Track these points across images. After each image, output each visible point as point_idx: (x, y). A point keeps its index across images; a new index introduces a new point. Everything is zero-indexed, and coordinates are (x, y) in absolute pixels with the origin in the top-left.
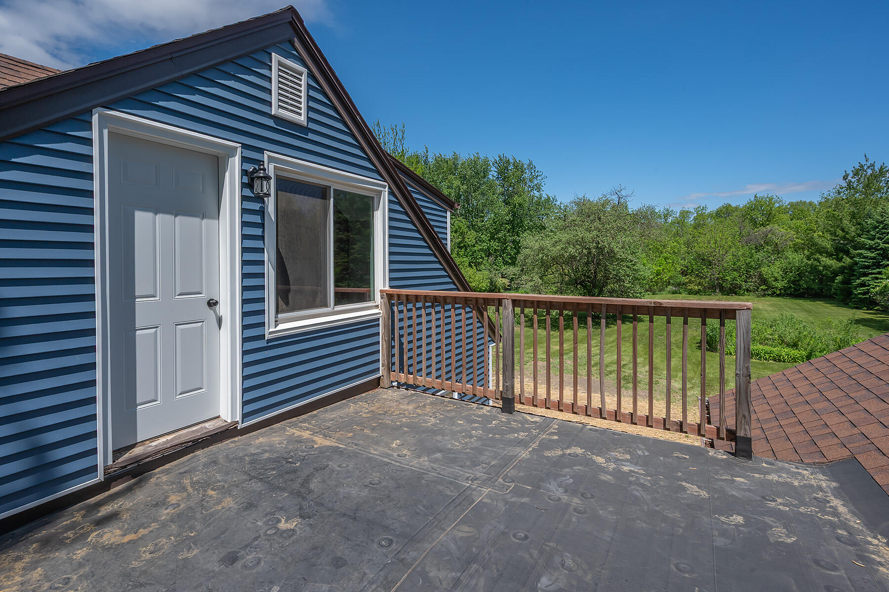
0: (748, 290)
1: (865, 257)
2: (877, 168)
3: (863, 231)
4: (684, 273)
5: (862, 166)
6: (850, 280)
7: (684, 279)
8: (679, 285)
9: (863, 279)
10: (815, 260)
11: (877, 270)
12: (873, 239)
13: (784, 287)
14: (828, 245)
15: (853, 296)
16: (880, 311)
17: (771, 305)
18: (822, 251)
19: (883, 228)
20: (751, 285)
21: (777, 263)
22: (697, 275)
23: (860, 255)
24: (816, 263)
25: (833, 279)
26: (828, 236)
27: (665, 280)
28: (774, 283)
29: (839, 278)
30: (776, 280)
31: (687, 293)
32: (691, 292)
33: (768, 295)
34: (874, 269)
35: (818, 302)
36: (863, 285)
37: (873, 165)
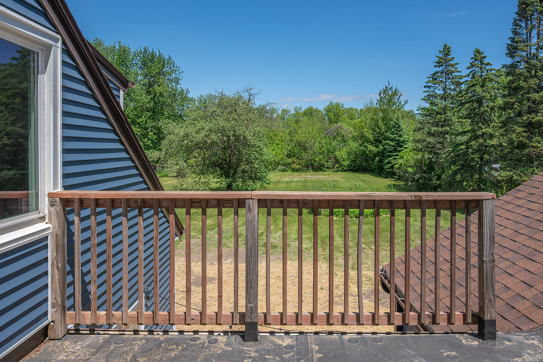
0: (328, 168)
1: (390, 145)
2: (394, 90)
3: (388, 129)
4: (289, 156)
5: (387, 88)
6: (382, 160)
7: (290, 160)
8: (286, 165)
9: (389, 159)
10: (364, 146)
11: (396, 153)
12: (393, 134)
13: (348, 165)
14: (371, 137)
15: (384, 170)
16: (397, 179)
17: (343, 178)
18: (368, 141)
19: (398, 128)
20: (329, 164)
21: (344, 149)
22: (298, 158)
23: (387, 144)
24: (365, 149)
25: (374, 159)
26: (371, 131)
27: (276, 161)
28: (343, 162)
29: (377, 159)
30: (344, 160)
31: (291, 171)
32: (294, 170)
33: (340, 170)
34: (394, 153)
35: (366, 174)
36: (389, 163)
37: (391, 88)
